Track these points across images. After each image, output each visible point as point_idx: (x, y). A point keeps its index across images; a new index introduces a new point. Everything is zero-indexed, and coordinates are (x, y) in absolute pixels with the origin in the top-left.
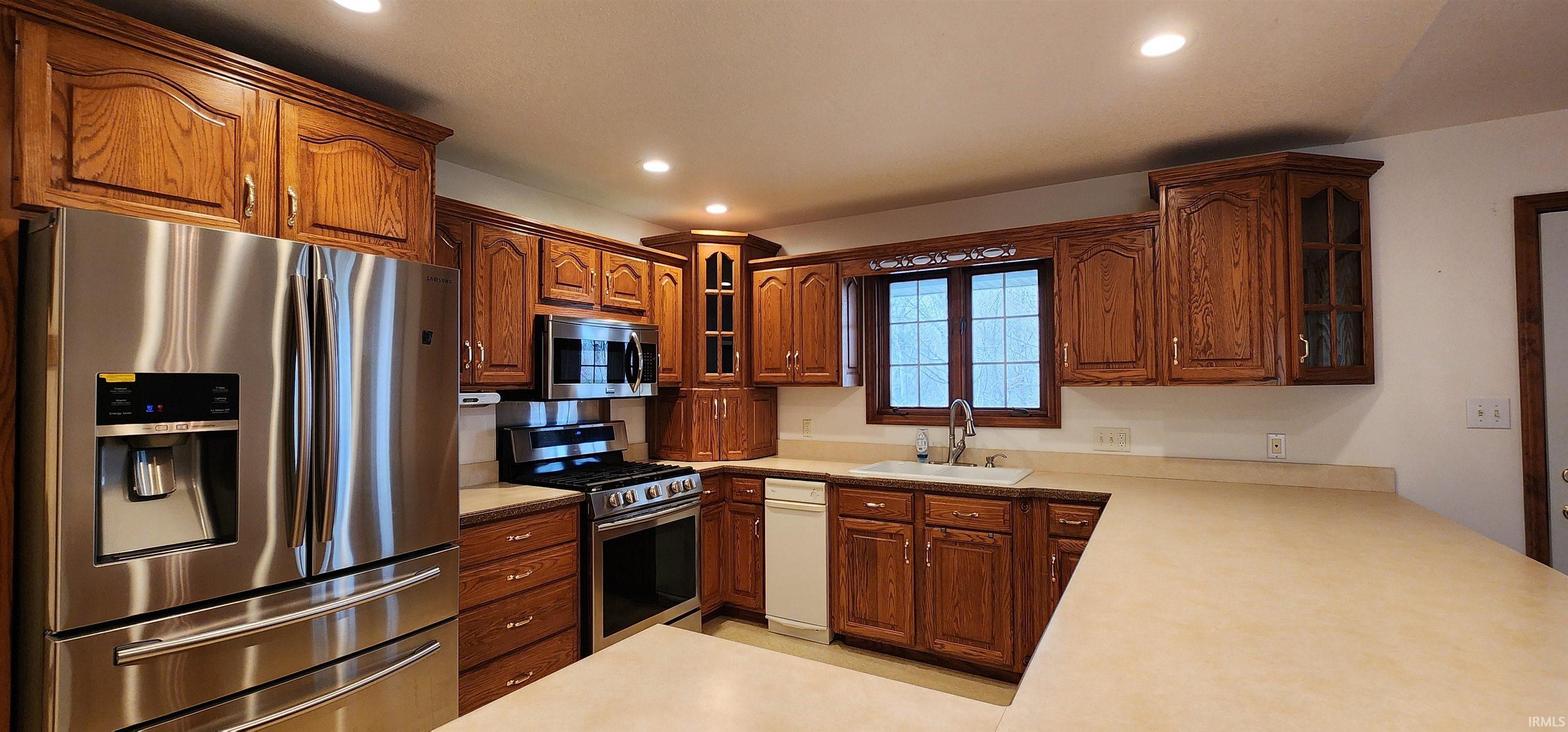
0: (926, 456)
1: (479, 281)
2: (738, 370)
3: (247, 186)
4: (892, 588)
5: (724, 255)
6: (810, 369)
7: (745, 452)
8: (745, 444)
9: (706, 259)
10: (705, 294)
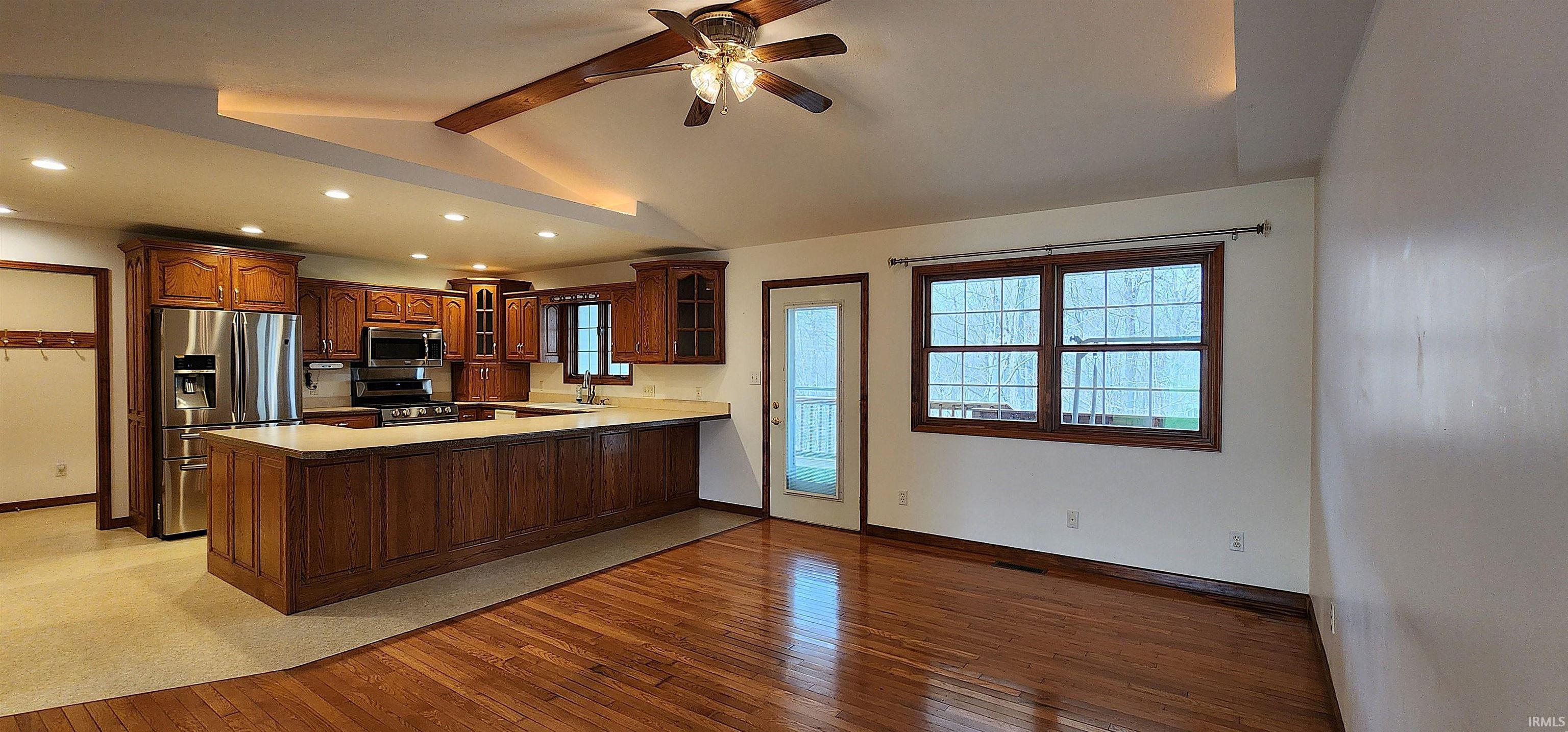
0: (580, 400)
1: (330, 313)
2: (495, 353)
3: (220, 291)
5: (487, 291)
6: (528, 353)
7: (499, 398)
8: (499, 393)
9: (477, 293)
10: (477, 312)
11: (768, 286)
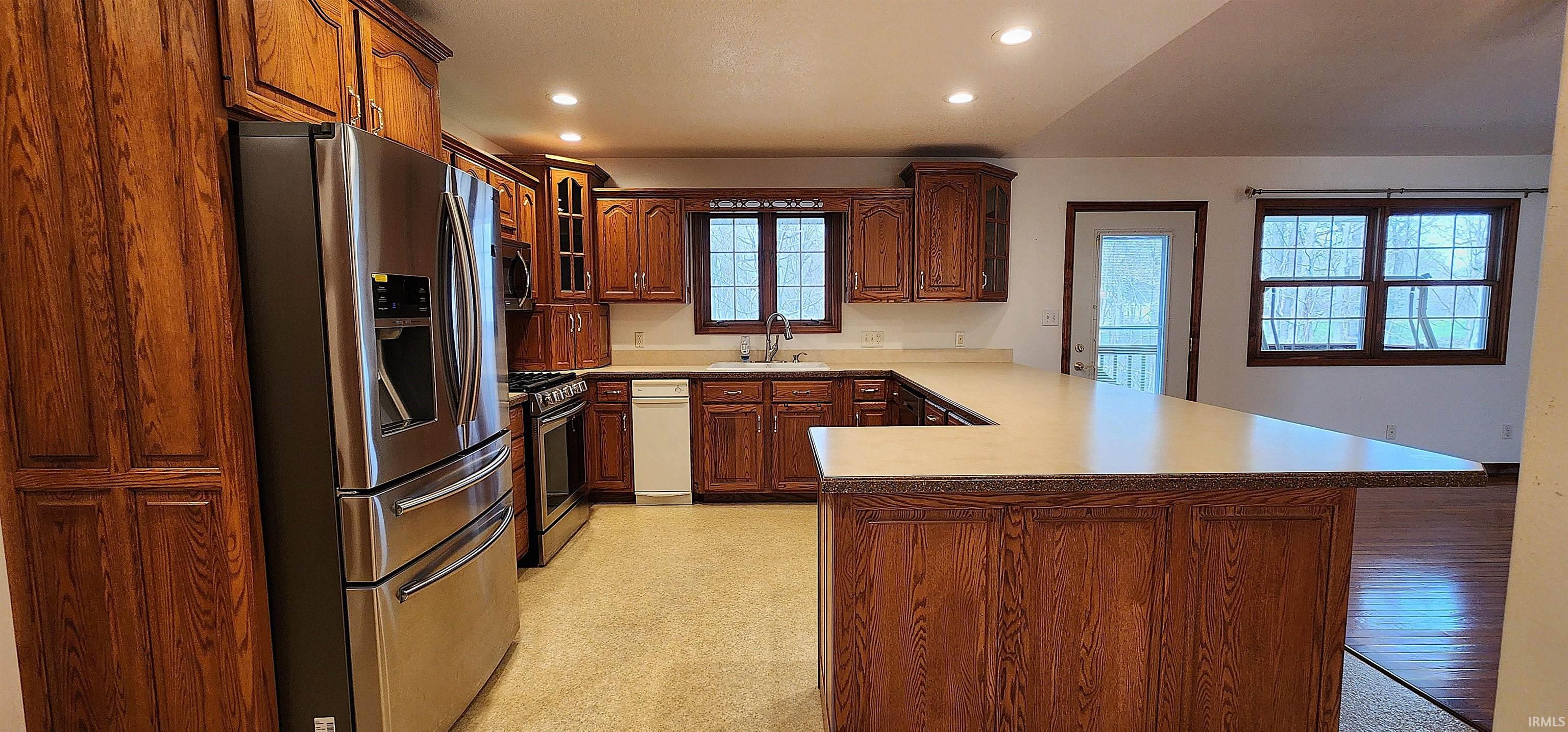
0: (748, 357)
2: (588, 288)
4: (747, 452)
5: (573, 180)
6: (655, 289)
7: (596, 361)
8: (596, 354)
9: (558, 184)
10: (559, 216)
11: (1074, 208)
